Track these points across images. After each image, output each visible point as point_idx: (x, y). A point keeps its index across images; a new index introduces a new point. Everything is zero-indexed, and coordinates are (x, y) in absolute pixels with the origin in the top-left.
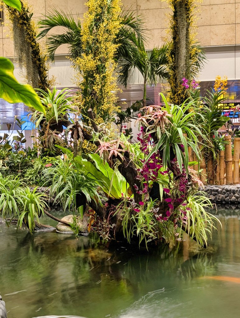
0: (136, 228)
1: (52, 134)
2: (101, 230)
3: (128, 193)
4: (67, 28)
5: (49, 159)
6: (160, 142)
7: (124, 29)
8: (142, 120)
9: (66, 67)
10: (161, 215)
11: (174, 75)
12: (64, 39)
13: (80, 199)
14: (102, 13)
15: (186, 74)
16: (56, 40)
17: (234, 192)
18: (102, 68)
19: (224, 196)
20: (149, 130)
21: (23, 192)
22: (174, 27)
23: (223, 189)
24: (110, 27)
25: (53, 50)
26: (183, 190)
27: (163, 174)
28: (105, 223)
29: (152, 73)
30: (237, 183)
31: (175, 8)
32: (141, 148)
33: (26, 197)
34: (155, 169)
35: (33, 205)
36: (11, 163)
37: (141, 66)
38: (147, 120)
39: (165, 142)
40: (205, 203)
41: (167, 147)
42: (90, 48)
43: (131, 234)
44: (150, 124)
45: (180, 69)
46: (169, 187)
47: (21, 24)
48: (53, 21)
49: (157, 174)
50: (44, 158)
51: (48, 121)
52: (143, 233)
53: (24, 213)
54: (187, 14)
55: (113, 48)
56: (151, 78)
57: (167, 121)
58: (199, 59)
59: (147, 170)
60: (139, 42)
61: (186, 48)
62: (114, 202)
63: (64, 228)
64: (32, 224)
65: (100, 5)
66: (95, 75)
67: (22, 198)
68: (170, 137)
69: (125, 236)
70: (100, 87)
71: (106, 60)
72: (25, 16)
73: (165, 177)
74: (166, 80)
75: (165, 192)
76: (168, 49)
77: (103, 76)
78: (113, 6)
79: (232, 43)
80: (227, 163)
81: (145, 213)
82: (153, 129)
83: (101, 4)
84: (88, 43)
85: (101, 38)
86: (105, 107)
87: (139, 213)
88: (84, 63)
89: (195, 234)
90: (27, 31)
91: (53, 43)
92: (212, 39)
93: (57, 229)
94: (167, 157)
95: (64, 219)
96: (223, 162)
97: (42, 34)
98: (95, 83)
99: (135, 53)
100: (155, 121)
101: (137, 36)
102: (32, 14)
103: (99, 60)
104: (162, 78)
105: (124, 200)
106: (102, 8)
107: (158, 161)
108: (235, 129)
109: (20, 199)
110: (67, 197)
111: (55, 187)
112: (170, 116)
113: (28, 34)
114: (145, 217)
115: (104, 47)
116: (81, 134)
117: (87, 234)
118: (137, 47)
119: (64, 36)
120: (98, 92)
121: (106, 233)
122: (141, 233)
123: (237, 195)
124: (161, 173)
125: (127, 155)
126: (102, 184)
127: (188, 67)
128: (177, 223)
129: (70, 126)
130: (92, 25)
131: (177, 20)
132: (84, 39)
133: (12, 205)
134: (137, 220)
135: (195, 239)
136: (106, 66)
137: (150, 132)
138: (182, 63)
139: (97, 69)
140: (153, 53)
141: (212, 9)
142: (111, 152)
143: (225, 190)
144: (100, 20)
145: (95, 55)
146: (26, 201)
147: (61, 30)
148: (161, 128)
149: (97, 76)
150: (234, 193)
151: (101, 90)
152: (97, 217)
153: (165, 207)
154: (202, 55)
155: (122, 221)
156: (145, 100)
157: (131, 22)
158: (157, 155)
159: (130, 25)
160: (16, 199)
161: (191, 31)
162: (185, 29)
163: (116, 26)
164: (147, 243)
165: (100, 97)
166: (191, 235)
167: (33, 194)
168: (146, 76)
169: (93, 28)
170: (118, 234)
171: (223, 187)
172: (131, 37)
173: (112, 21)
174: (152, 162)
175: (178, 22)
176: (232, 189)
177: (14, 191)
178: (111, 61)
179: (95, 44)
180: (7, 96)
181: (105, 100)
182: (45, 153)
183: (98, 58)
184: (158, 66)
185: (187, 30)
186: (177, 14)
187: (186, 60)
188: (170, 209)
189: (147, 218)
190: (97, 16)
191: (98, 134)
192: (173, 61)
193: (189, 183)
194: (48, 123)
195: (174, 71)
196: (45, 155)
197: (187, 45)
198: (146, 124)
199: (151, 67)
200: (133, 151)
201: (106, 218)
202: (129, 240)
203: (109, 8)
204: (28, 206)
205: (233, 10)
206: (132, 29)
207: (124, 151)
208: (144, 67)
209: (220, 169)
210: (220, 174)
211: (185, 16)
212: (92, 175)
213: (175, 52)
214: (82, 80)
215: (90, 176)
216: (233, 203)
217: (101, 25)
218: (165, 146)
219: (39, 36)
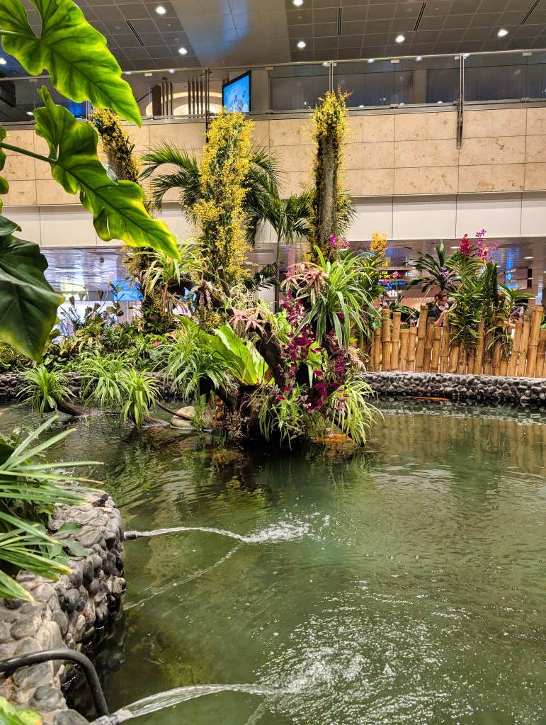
0: (277, 421)
1: (171, 298)
2: (230, 425)
3: (266, 378)
4: (179, 167)
5: (153, 337)
6: (314, 310)
7: (252, 171)
8: (292, 281)
9: (176, 218)
10: (310, 404)
11: (317, 232)
12: (174, 181)
13: (205, 385)
14: (226, 147)
15: (332, 230)
16: (164, 182)
17: (392, 380)
18: (227, 219)
19: (380, 385)
20: (300, 294)
21: (128, 376)
22: (318, 169)
23: (378, 376)
24: (237, 165)
25: (159, 195)
26: (340, 373)
27: (314, 352)
28: (236, 416)
29: (289, 229)
30: (396, 369)
31: (320, 144)
32: (287, 318)
33: (132, 383)
34: (306, 346)
35: (141, 393)
36: (106, 340)
37: (274, 219)
38: (299, 281)
39: (320, 311)
40: (363, 390)
41: (323, 317)
42: (211, 191)
43: (270, 428)
44: (301, 286)
45: (324, 224)
46: (322, 368)
47: (119, 158)
48: (161, 157)
49: (308, 352)
50: (148, 335)
51: (165, 281)
52: (286, 427)
53: (129, 403)
54: (334, 153)
55: (240, 193)
56: (286, 235)
57: (323, 283)
58: (348, 212)
59: (295, 346)
60: (272, 187)
61: (333, 197)
62: (247, 389)
63: (180, 422)
64: (140, 416)
65: (224, 137)
66: (217, 227)
67: (126, 383)
68: (327, 303)
69: (262, 430)
70: (224, 243)
71: (232, 208)
72: (123, 148)
73: (317, 357)
74: (304, 238)
75: (316, 375)
76: (309, 198)
77: (229, 229)
78: (241, 138)
79: (389, 193)
80: (383, 343)
81: (289, 402)
82: (305, 293)
83: (226, 134)
84: (208, 185)
85: (225, 179)
86: (231, 269)
87: (282, 402)
88: (203, 211)
89: (350, 430)
90: (126, 168)
91: (160, 185)
92: (365, 187)
93: (171, 424)
94: (321, 329)
95: (181, 411)
96: (378, 342)
97: (147, 173)
98: (218, 238)
99: (267, 202)
100: (308, 282)
101: (269, 180)
102: (134, 145)
103: (224, 208)
104: (300, 235)
105: (262, 386)
106: (226, 140)
107: (310, 336)
108: (391, 303)
109: (123, 384)
110: (188, 381)
111: (172, 369)
112: (327, 275)
113: (128, 172)
114: (289, 407)
115: (230, 191)
116: (209, 299)
117: (210, 430)
118: (268, 194)
119: (175, 177)
120: (221, 249)
121: (237, 429)
122: (284, 427)
123: (396, 384)
124: (312, 350)
125: (268, 327)
126: (233, 366)
127: (334, 221)
128: (328, 416)
129: (195, 289)
130: (213, 162)
131: (322, 161)
132: (203, 179)
133: (114, 392)
134: (279, 411)
135: (350, 435)
136: (232, 215)
137: (301, 297)
138: (328, 216)
139: (221, 220)
140: (290, 203)
141: (365, 148)
142: (249, 324)
143: (381, 377)
144: (224, 156)
145: (218, 202)
146: (132, 387)
147: (170, 169)
148: (315, 292)
149: (221, 229)
150: (392, 382)
151: (225, 246)
152: (225, 409)
153: (314, 395)
154: (352, 208)
155: (258, 413)
156: (279, 264)
157: (262, 161)
158: (307, 328)
159: (260, 165)
160: (118, 384)
161: (340, 174)
162: (332, 172)
163: (245, 165)
164: (291, 441)
165: (224, 256)
166: (345, 431)
167: (141, 379)
168: (280, 232)
169: (215, 166)
170: (252, 429)
171: (379, 374)
172: (262, 180)
173: (240, 157)
174: (301, 336)
175: (324, 162)
176: (390, 376)
177: (116, 374)
178: (238, 209)
179: (218, 186)
180: (129, 237)
181: (231, 260)
182: (148, 330)
183: (222, 205)
184: (296, 220)
185: (335, 173)
186: (323, 152)
187: (332, 213)
188: (322, 397)
189: (293, 409)
190: (220, 150)
191: (230, 300)
192: (315, 214)
193: (347, 364)
194: (166, 283)
195: (317, 226)
196: (149, 333)
197: (334, 193)
198: (297, 286)
199: (288, 221)
200: (276, 322)
201: (237, 410)
202: (267, 437)
203: (235, 141)
204: (135, 394)
205: (392, 150)
206: (264, 171)
207: (264, 322)
208: (278, 221)
209: (375, 352)
210: (374, 358)
211: (333, 155)
212: (220, 353)
213: (319, 200)
214: (202, 233)
215: (217, 355)
216: (390, 394)
217: (226, 162)
218: (320, 315)
219: (141, 176)
